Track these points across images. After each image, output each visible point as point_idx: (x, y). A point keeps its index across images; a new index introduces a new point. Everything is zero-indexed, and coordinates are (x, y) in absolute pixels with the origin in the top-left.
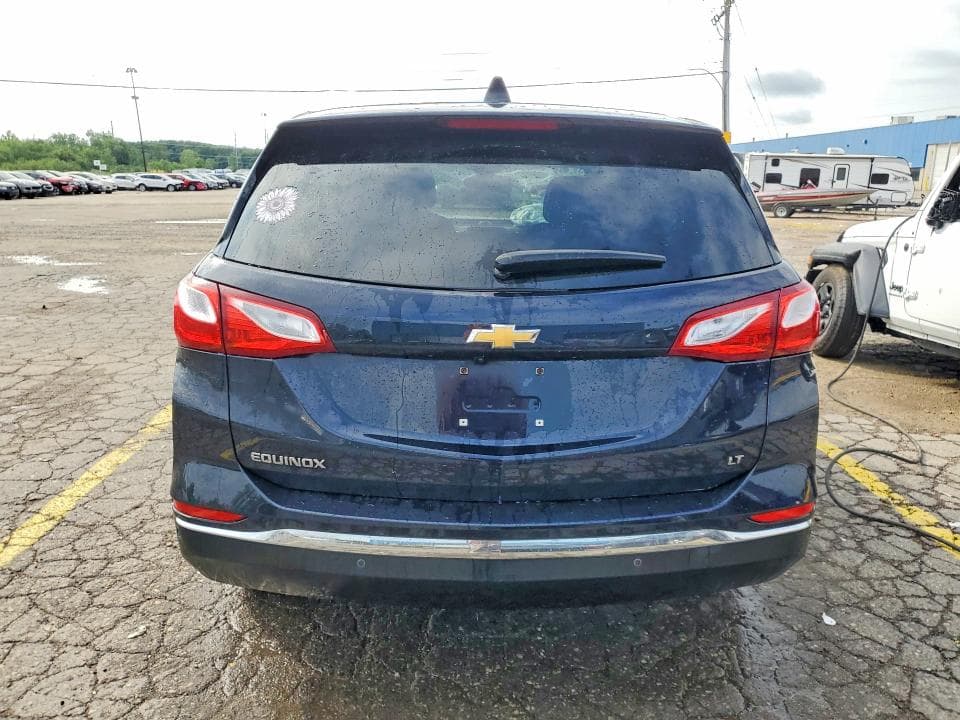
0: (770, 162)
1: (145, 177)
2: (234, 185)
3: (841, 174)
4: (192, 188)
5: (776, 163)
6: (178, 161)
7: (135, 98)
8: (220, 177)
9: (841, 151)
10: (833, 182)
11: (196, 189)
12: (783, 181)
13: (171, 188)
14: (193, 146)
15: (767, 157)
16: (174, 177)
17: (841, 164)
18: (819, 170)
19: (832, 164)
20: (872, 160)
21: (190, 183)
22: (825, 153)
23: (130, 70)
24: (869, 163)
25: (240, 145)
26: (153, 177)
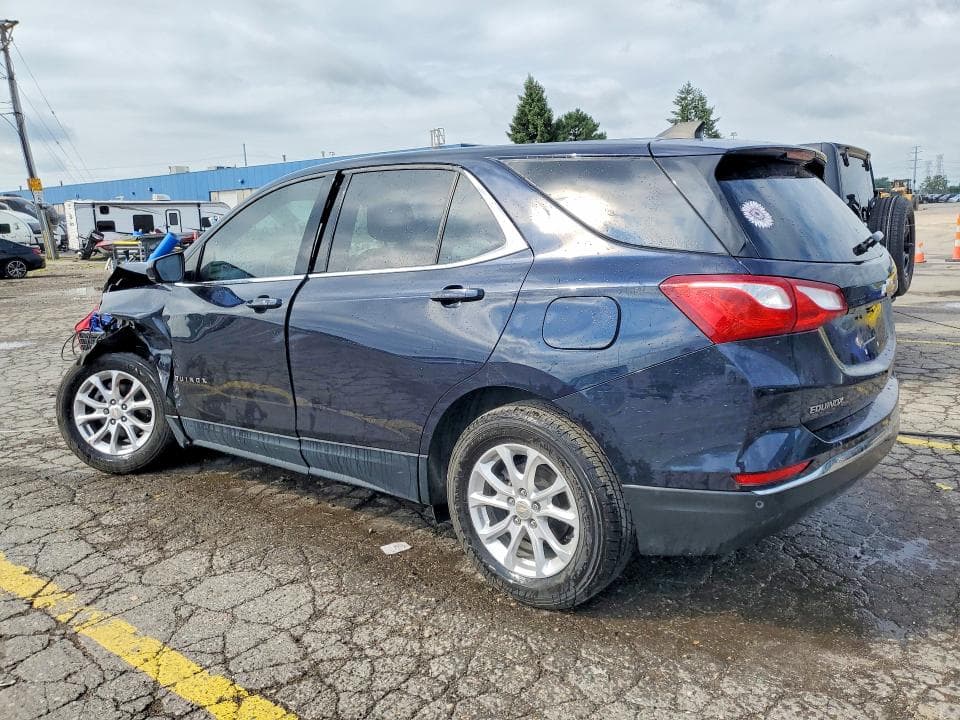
0: (98, 210)
3: (173, 219)
5: (104, 210)
9: (167, 197)
10: (167, 227)
12: (117, 229)
15: (93, 205)
17: (173, 210)
18: (151, 216)
19: (162, 210)
20: (199, 205)
22: (151, 199)
24: (196, 209)
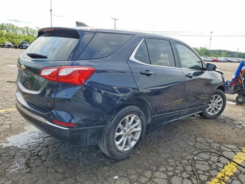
1: (205, 58)
2: (229, 62)
4: (216, 61)
6: (220, 55)
7: (211, 39)
8: (225, 59)
11: (217, 62)
13: (210, 61)
14: (225, 51)
16: (212, 58)
21: (216, 60)
23: (211, 32)
25: (239, 51)
26: (207, 58)
